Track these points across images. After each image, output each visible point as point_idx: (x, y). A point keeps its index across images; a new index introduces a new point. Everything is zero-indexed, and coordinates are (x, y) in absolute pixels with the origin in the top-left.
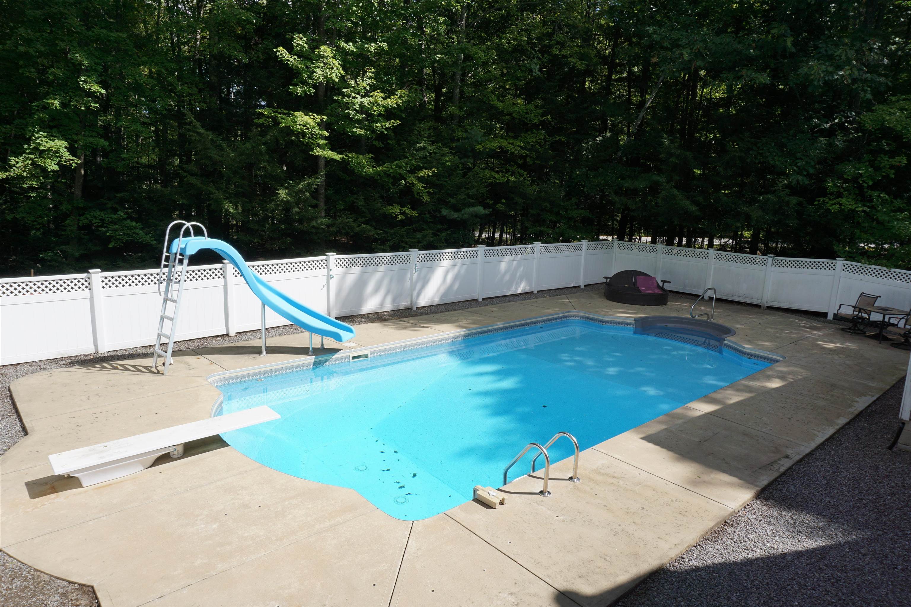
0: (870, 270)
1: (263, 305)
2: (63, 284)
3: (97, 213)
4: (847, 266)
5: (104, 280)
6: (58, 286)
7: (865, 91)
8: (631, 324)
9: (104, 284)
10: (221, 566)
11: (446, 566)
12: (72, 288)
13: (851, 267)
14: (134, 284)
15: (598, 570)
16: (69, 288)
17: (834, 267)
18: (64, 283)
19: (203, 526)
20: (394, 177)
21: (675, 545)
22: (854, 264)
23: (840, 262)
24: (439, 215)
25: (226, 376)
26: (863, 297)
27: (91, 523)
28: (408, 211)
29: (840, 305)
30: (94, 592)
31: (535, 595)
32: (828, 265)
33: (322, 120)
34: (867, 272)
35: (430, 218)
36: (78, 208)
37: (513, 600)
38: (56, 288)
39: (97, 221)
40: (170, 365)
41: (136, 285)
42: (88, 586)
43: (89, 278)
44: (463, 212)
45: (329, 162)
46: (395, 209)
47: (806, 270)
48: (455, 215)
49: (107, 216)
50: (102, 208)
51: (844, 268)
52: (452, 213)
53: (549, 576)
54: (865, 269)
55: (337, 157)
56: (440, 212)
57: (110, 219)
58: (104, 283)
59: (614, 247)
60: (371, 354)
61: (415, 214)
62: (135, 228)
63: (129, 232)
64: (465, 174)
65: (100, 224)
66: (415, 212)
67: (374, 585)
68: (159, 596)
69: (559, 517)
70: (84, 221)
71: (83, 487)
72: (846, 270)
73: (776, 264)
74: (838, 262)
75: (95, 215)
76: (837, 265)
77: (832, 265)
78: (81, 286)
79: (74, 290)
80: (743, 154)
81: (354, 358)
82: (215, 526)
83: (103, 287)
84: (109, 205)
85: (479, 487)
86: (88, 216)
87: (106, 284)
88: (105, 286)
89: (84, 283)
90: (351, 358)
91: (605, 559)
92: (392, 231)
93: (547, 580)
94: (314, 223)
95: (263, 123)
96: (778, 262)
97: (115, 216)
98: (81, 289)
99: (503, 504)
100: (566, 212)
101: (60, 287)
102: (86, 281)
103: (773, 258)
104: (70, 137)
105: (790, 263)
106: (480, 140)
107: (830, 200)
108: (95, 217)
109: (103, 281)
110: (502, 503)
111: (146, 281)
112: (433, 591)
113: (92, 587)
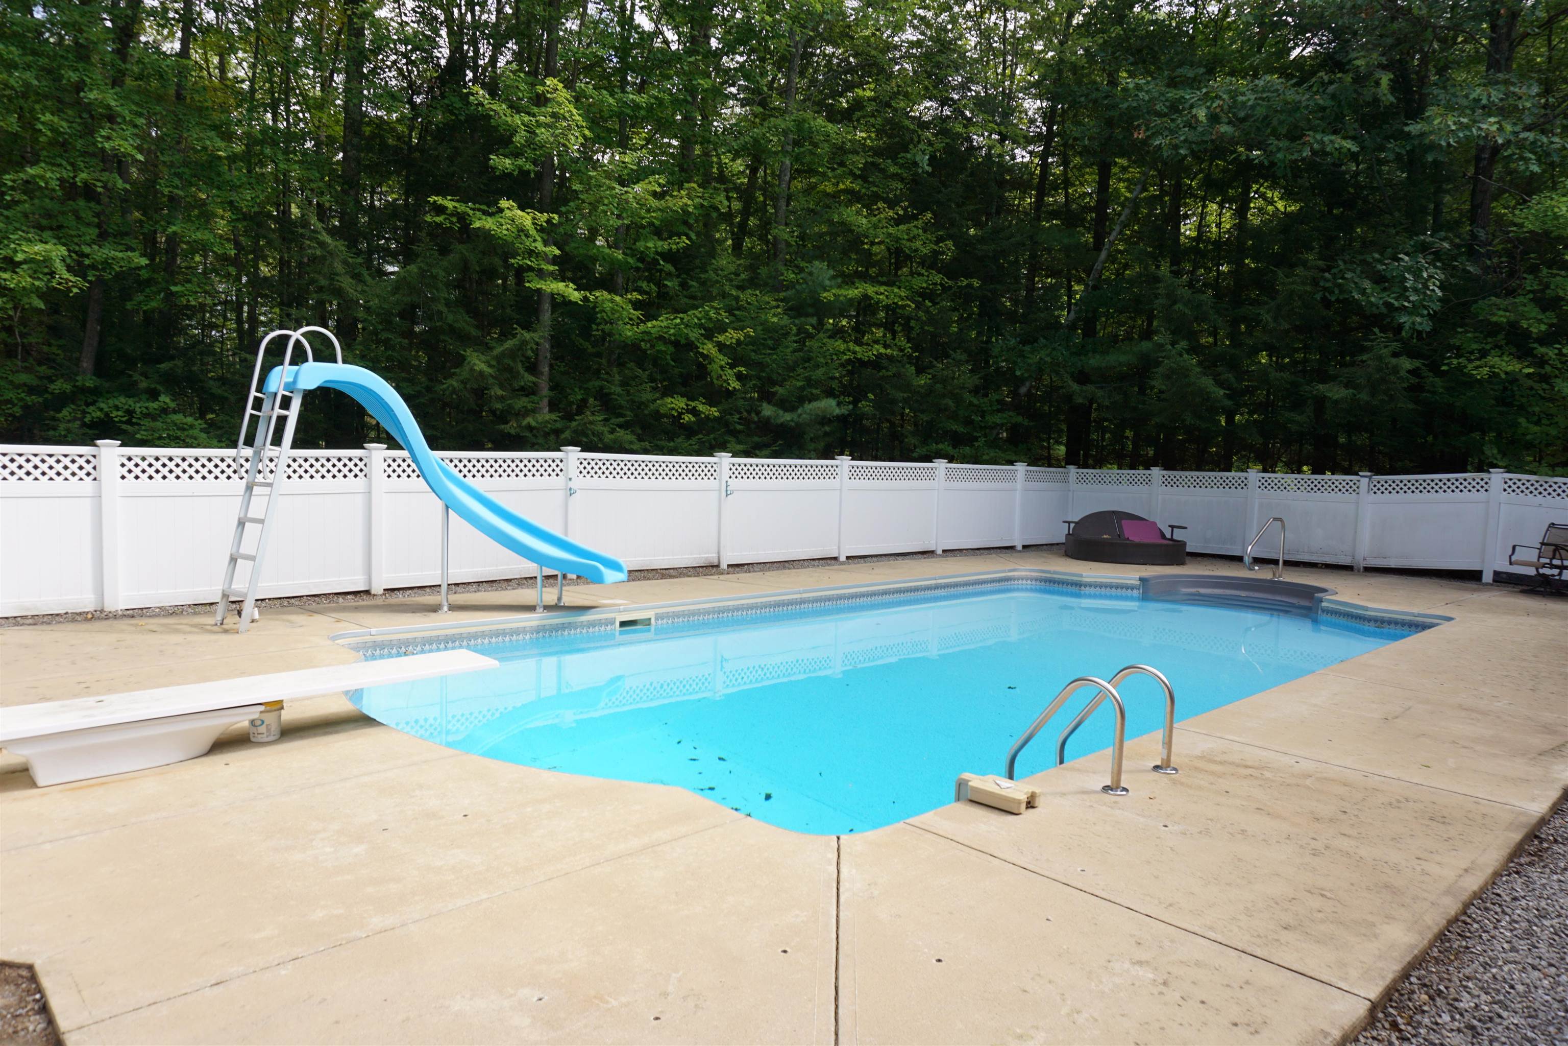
0: (1555, 487)
1: (447, 507)
2: (39, 464)
3: (121, 400)
4: (1510, 483)
5: (126, 462)
6: (29, 467)
7: (1526, 160)
8: (1132, 588)
9: (124, 471)
10: (377, 921)
11: (951, 913)
12: (59, 474)
13: (1519, 484)
14: (187, 475)
15: (1320, 915)
16: (52, 473)
17: (1486, 487)
18: (43, 461)
19: (328, 850)
20: (676, 344)
21: (1466, 870)
22: (1525, 477)
23: (1497, 477)
24: (756, 419)
25: (368, 638)
26: (1553, 530)
27: (48, 846)
28: (701, 407)
29: (1514, 548)
30: (33, 978)
31: (1198, 964)
32: (1474, 483)
33: (549, 221)
34: (1550, 490)
35: (740, 424)
36: (83, 390)
37: (1151, 976)
38: (24, 471)
39: (120, 413)
40: (253, 621)
41: (191, 477)
42: (19, 966)
43: (94, 456)
44: (800, 411)
45: (560, 304)
46: (678, 403)
47: (1433, 494)
48: (787, 417)
49: (138, 405)
50: (130, 390)
51: (1506, 486)
52: (781, 412)
53: (1211, 928)
54: (1546, 486)
55: (575, 295)
56: (758, 413)
57: (145, 411)
58: (126, 469)
59: (1070, 479)
60: (657, 619)
61: (714, 412)
62: (192, 427)
63: (179, 433)
64: (802, 342)
65: (124, 419)
66: (714, 409)
67: (785, 952)
68: (213, 982)
69: (1170, 827)
70: (94, 415)
71: (37, 787)
72: (1509, 490)
73: (1375, 489)
74: (1493, 476)
75: (117, 403)
76: (1491, 483)
77: (1482, 483)
78: (77, 471)
79: (62, 477)
80: (1308, 288)
81: (623, 624)
82: (359, 849)
83: (123, 477)
84: (144, 384)
85: (966, 776)
86: (102, 405)
87: (130, 471)
88: (126, 474)
89: (85, 465)
90: (618, 624)
91: (1322, 895)
92: (672, 444)
93: (1212, 935)
94: (530, 420)
95: (442, 223)
96: (1379, 486)
97: (155, 405)
98: (77, 478)
99: (1033, 807)
100: (983, 417)
101: (32, 470)
102: (88, 462)
103: (1370, 477)
104: (77, 248)
105: (1401, 485)
106: (827, 283)
107: (1470, 361)
108: (117, 408)
109: (123, 465)
110: (1030, 805)
111: (210, 472)
112: (939, 961)
113: (30, 968)
